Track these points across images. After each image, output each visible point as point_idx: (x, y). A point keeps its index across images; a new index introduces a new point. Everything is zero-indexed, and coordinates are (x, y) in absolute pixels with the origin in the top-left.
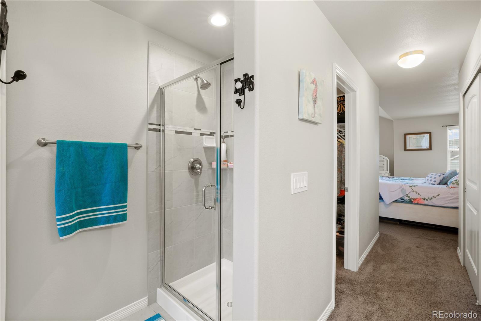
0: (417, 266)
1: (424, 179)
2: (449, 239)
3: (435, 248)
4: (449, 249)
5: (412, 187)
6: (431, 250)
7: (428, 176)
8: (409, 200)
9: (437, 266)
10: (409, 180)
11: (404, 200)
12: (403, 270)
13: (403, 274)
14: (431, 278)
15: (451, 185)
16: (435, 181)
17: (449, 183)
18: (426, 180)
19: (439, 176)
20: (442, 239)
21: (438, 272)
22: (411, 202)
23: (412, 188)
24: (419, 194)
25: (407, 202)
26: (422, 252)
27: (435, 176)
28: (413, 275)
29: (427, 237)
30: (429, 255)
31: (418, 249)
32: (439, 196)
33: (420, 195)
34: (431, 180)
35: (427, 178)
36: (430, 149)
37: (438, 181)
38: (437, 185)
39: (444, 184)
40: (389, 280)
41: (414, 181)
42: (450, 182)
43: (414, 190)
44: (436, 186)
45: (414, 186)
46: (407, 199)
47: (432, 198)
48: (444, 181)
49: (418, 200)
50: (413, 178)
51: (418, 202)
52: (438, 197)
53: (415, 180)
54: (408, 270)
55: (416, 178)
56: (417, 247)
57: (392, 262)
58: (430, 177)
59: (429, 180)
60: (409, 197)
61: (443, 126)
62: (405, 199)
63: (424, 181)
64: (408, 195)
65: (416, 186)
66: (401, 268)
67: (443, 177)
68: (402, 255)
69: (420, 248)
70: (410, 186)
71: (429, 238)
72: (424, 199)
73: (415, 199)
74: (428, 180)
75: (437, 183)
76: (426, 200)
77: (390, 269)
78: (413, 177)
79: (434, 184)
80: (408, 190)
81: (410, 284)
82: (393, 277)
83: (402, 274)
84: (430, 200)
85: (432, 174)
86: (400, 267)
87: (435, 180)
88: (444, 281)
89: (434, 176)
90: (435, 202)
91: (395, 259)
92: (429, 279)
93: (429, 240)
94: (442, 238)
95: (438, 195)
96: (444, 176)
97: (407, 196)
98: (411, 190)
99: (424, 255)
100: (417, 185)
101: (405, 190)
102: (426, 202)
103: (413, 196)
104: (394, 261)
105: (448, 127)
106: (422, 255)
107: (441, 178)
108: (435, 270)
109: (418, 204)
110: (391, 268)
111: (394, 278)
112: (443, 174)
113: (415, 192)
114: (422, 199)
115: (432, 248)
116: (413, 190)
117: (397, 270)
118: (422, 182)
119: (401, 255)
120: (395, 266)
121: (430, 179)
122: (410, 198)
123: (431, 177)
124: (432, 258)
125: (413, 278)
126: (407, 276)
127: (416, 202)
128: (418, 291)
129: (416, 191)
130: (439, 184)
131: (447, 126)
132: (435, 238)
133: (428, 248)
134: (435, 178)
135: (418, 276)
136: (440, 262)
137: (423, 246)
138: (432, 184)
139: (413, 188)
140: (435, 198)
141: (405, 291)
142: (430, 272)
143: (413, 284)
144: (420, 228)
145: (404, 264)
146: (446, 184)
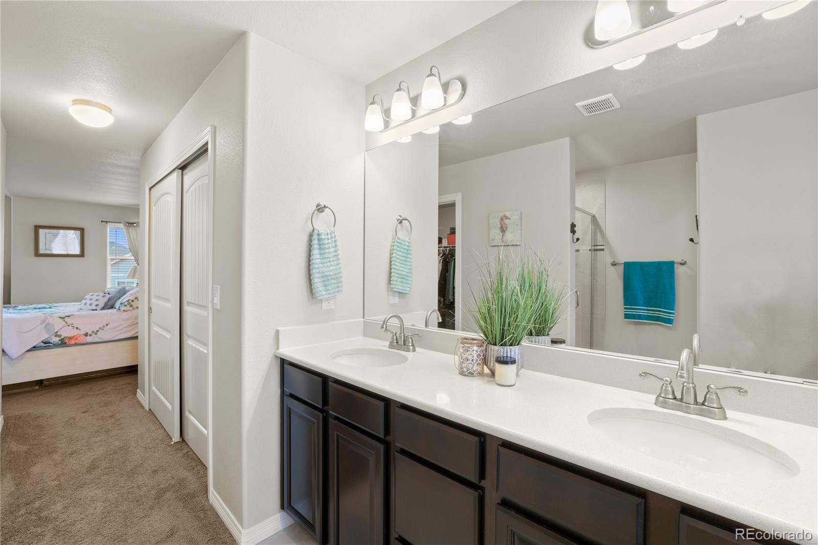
0: (93, 438)
1: (80, 303)
2: (122, 384)
3: (109, 403)
4: (126, 397)
5: (64, 318)
6: (105, 408)
7: (86, 299)
8: (60, 342)
9: (120, 424)
10: (50, 308)
11: (50, 343)
12: (73, 456)
13: (75, 460)
14: (117, 444)
15: (123, 308)
16: (97, 305)
17: (117, 305)
18: (83, 304)
19: (104, 296)
20: (114, 388)
21: (123, 432)
22: (63, 343)
23: (64, 321)
24: (77, 328)
25: (56, 346)
26: (93, 416)
27: (97, 298)
28: (91, 454)
29: (93, 392)
30: (105, 415)
31: (86, 414)
32: (109, 325)
33: (80, 330)
34: (91, 305)
35: (83, 302)
36: (82, 255)
37: (102, 305)
38: (101, 310)
39: (110, 308)
40: (56, 483)
41: (62, 309)
42: (121, 304)
43: (69, 323)
44: (99, 312)
45: (69, 316)
46: (56, 340)
47: (98, 331)
48: (110, 304)
49: (76, 339)
50: (56, 305)
51: (76, 341)
52: (107, 328)
53: (61, 306)
54: (81, 451)
55: (62, 304)
56: (84, 412)
57: (50, 454)
58: (88, 299)
59: (88, 304)
60: (60, 336)
61: (102, 222)
62: (52, 341)
63: (79, 307)
64: (58, 333)
65: (71, 317)
66: (69, 454)
67: (108, 298)
68: (63, 435)
69: (88, 412)
70: (60, 317)
71: (97, 393)
72: (86, 335)
73: (71, 338)
74: (85, 304)
75: (100, 308)
76: (88, 336)
77: (50, 465)
78: (56, 303)
79: (96, 310)
80: (58, 325)
81: (92, 468)
82: (61, 474)
83: (75, 462)
84: (96, 334)
85: (92, 295)
86: (67, 453)
87: (97, 303)
88: (133, 439)
89: (95, 298)
90: (103, 336)
91: (52, 446)
92: (116, 446)
93: (97, 395)
94: (114, 386)
95: (107, 325)
96: (110, 296)
97: (56, 336)
98: (65, 323)
99: (97, 420)
100: (72, 314)
101: (53, 325)
102: (89, 339)
103: (67, 332)
104: (53, 449)
105: (108, 224)
106: (94, 420)
107: (106, 299)
108: (119, 431)
109: (76, 344)
110: (52, 463)
111: (63, 474)
112: (109, 294)
113: (70, 326)
114: (84, 334)
115: (106, 405)
116: (66, 323)
117: (63, 460)
118: (76, 309)
119: (61, 435)
120: (57, 457)
121: (89, 302)
122: (62, 337)
123: (91, 299)
124: (110, 418)
125: (93, 457)
126: (84, 459)
127: (73, 342)
128: (107, 470)
129: (72, 324)
130: (103, 308)
131: (107, 222)
132: (105, 390)
133: (101, 407)
134: (97, 300)
135: (100, 451)
136: (121, 418)
137: (91, 407)
138: (93, 310)
139: (66, 319)
140: (103, 329)
141: (88, 481)
142: (113, 436)
143: (97, 464)
144: (78, 384)
145: (72, 446)
146: (112, 307)
